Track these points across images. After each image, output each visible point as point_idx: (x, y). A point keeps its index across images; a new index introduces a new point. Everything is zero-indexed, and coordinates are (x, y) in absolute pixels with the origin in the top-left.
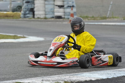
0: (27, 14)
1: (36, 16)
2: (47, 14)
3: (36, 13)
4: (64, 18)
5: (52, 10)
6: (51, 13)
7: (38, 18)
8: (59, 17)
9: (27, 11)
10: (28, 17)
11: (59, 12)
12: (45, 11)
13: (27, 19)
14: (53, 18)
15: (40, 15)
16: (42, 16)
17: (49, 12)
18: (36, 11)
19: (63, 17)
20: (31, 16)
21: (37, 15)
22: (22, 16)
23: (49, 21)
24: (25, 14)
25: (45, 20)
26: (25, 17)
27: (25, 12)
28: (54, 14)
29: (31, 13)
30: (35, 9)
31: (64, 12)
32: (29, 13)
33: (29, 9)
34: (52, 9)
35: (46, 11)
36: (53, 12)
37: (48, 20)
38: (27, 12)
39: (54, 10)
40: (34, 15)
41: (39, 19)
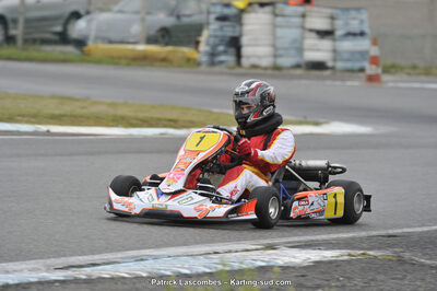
0: (219, 55)
1: (245, 61)
2: (281, 56)
3: (245, 51)
4: (333, 68)
5: (297, 45)
6: (293, 52)
7: (254, 67)
8: (319, 66)
9: (218, 45)
10: (221, 62)
11: (319, 50)
12: (274, 46)
13: (217, 69)
14: (298, 66)
15: (259, 57)
16: (265, 62)
17: (286, 49)
18: (248, 46)
19: (330, 64)
20: (230, 59)
21: (248, 57)
22: (204, 59)
24: (213, 54)
25: (276, 72)
26: (212, 64)
27: (214, 47)
28: (302, 57)
29: (232, 50)
30: (245, 40)
31: (334, 51)
32: (225, 52)
33: (227, 39)
34: (295, 41)
35: (279, 44)
36: (300, 50)
37: (285, 72)
38: (221, 48)
39: (302, 43)
40: (239, 56)
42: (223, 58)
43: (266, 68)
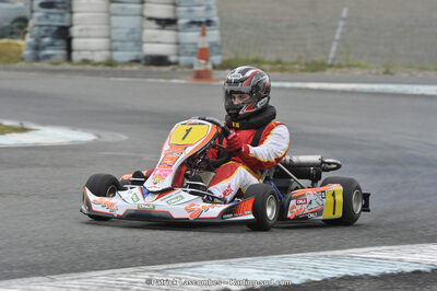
0: (44, 48)
1: (76, 56)
2: (116, 50)
3: (76, 43)
4: (176, 63)
5: (136, 36)
6: (131, 44)
7: (86, 62)
8: (159, 61)
9: (44, 37)
10: (48, 57)
11: (159, 43)
12: (109, 37)
13: (45, 65)
14: (137, 61)
15: (92, 51)
16: (99, 57)
17: (122, 41)
18: (79, 37)
19: (173, 59)
20: (59, 53)
21: (80, 51)
22: (27, 52)
23: (123, 74)
24: (37, 48)
25: (108, 68)
26: (37, 59)
27: (39, 38)
28: (141, 50)
29: (61, 42)
30: (75, 31)
31: (178, 43)
32: (51, 45)
33: (55, 29)
34: (133, 31)
35: (114, 37)
36: (139, 42)
37: (119, 68)
38: (47, 40)
39: (141, 34)
40: (69, 50)
41: (89, 67)
42: (49, 52)
43: (99, 64)
